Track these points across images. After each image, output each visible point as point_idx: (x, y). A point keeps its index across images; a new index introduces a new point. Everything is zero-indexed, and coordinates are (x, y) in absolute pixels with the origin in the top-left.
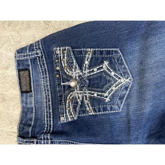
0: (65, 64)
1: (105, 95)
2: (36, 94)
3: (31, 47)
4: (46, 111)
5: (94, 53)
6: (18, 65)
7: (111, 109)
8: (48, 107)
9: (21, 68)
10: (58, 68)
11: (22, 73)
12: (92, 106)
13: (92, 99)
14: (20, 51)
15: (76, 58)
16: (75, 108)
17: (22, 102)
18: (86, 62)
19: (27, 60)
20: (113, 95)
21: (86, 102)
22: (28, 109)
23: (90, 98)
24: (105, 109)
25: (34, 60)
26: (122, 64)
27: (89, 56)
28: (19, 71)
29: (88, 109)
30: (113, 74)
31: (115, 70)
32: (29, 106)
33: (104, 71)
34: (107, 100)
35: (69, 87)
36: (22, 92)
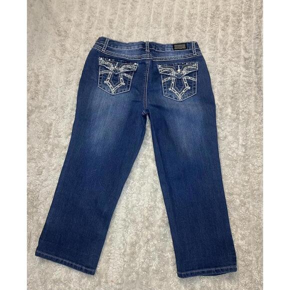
0: (189, 67)
1: (173, 88)
2: (172, 53)
3: (198, 50)
4: (163, 58)
5: (195, 82)
6: (189, 43)
7: (165, 91)
8: (166, 59)
9: (187, 44)
10: (187, 64)
11: (185, 45)
12: (167, 81)
13: (170, 81)
14: (196, 44)
15: (192, 72)
16: (166, 72)
17: (168, 45)
18: (190, 78)
19: (191, 48)
20: (172, 92)
21: (169, 78)
22: (164, 48)
23: (171, 80)
24: (165, 88)
25: (191, 52)
26: (189, 95)
27: (193, 79)
28: (186, 44)
29: (165, 79)
30: (184, 91)
31: (185, 92)
32: (166, 49)
33: (185, 87)
34: (170, 89)
35: (177, 69)
36: (173, 45)
